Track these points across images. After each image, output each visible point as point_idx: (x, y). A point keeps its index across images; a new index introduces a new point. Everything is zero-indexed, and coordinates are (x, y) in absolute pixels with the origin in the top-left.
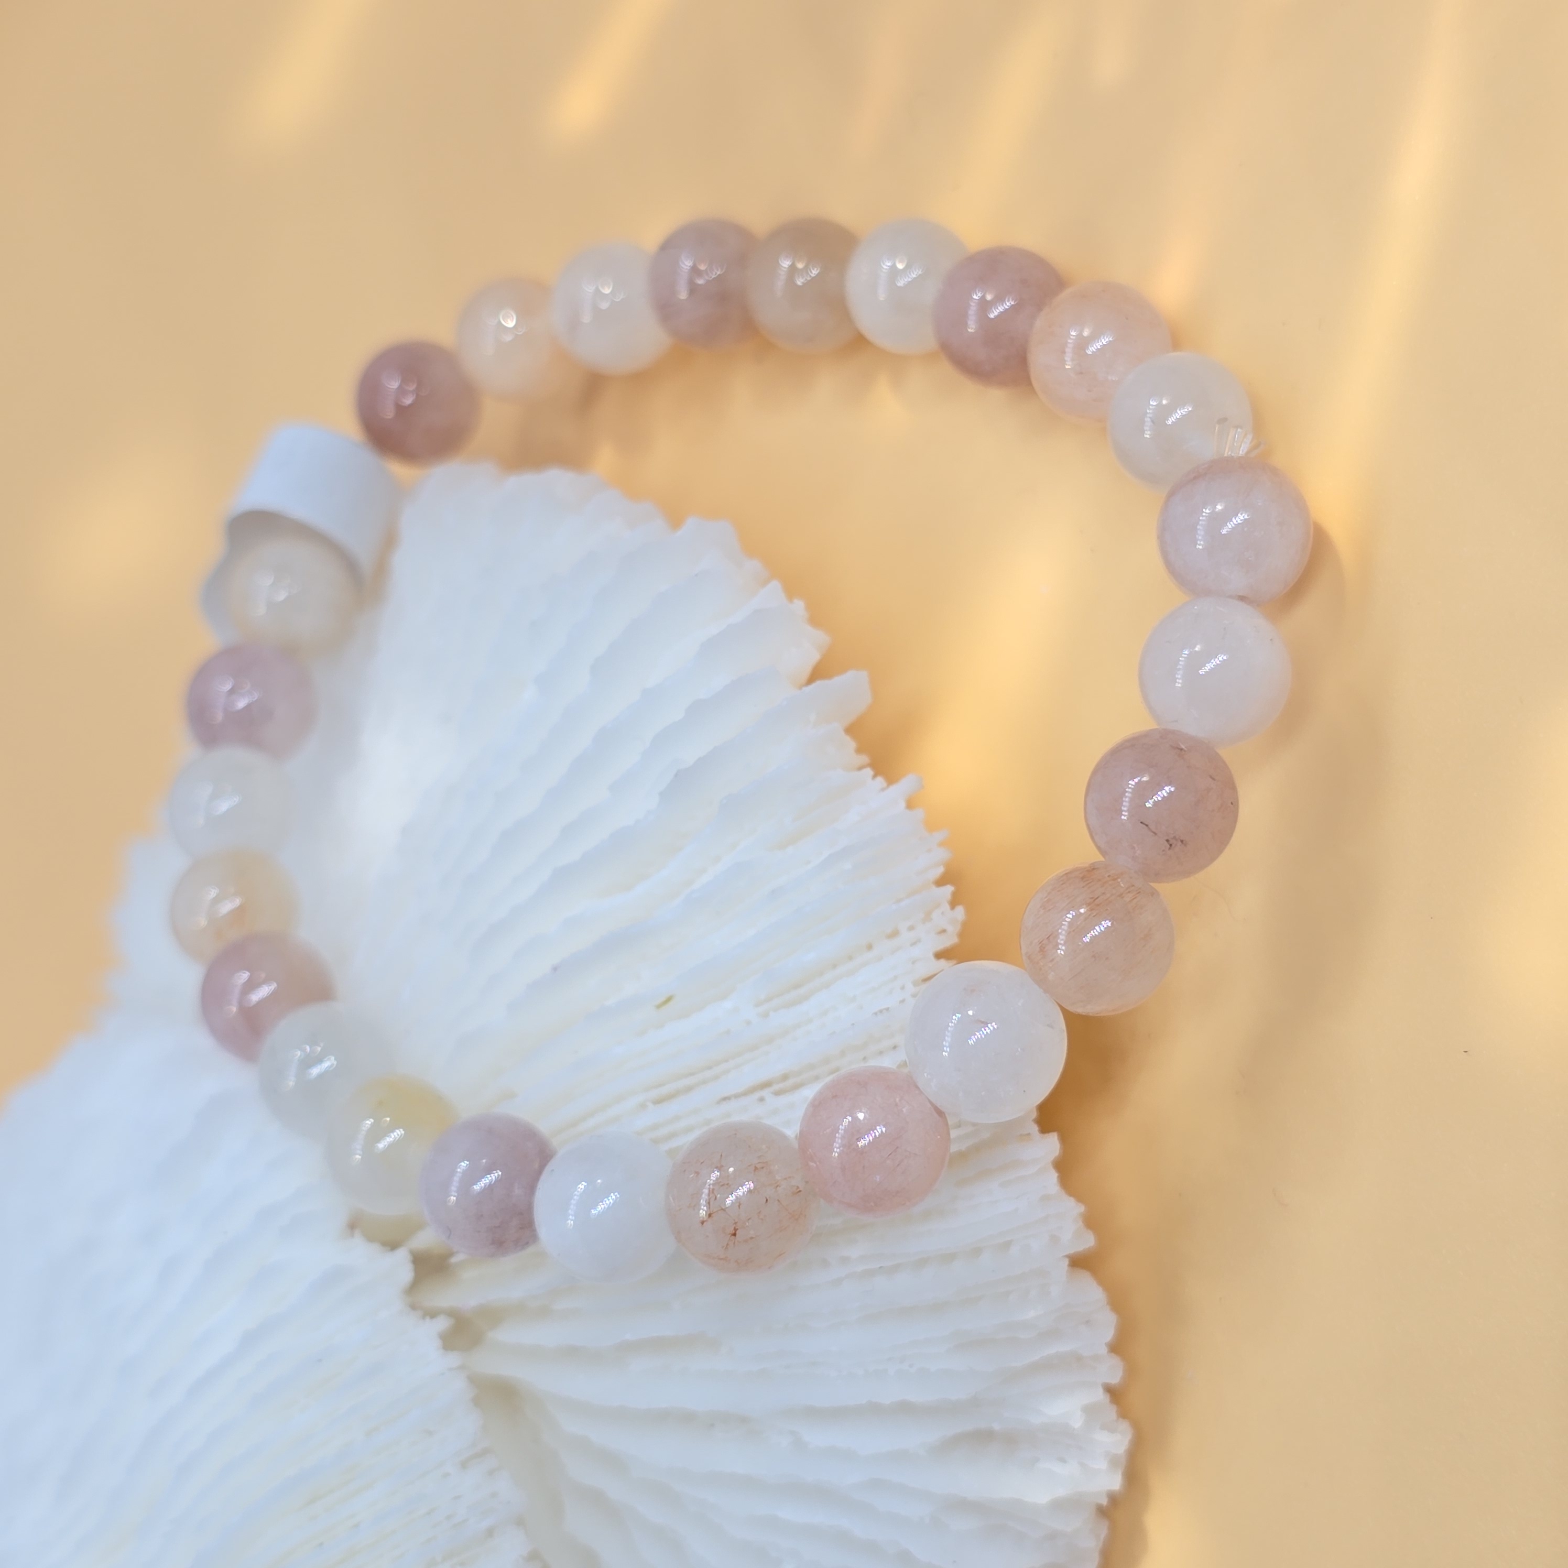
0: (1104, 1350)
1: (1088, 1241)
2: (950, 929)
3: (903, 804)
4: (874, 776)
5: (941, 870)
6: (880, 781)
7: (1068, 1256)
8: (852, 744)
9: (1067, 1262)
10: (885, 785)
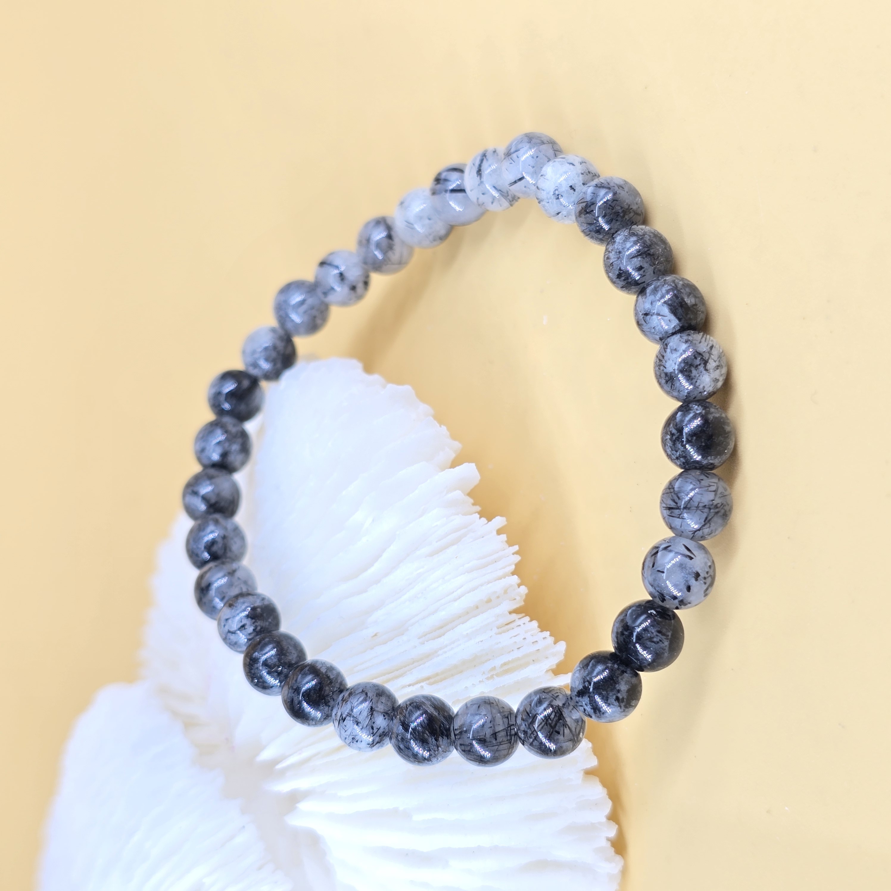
0: (604, 820)
1: (593, 762)
2: (518, 598)
3: (495, 533)
4: (480, 518)
5: (513, 567)
6: (484, 520)
7: (582, 770)
8: (471, 501)
9: (582, 773)
10: (487, 522)
